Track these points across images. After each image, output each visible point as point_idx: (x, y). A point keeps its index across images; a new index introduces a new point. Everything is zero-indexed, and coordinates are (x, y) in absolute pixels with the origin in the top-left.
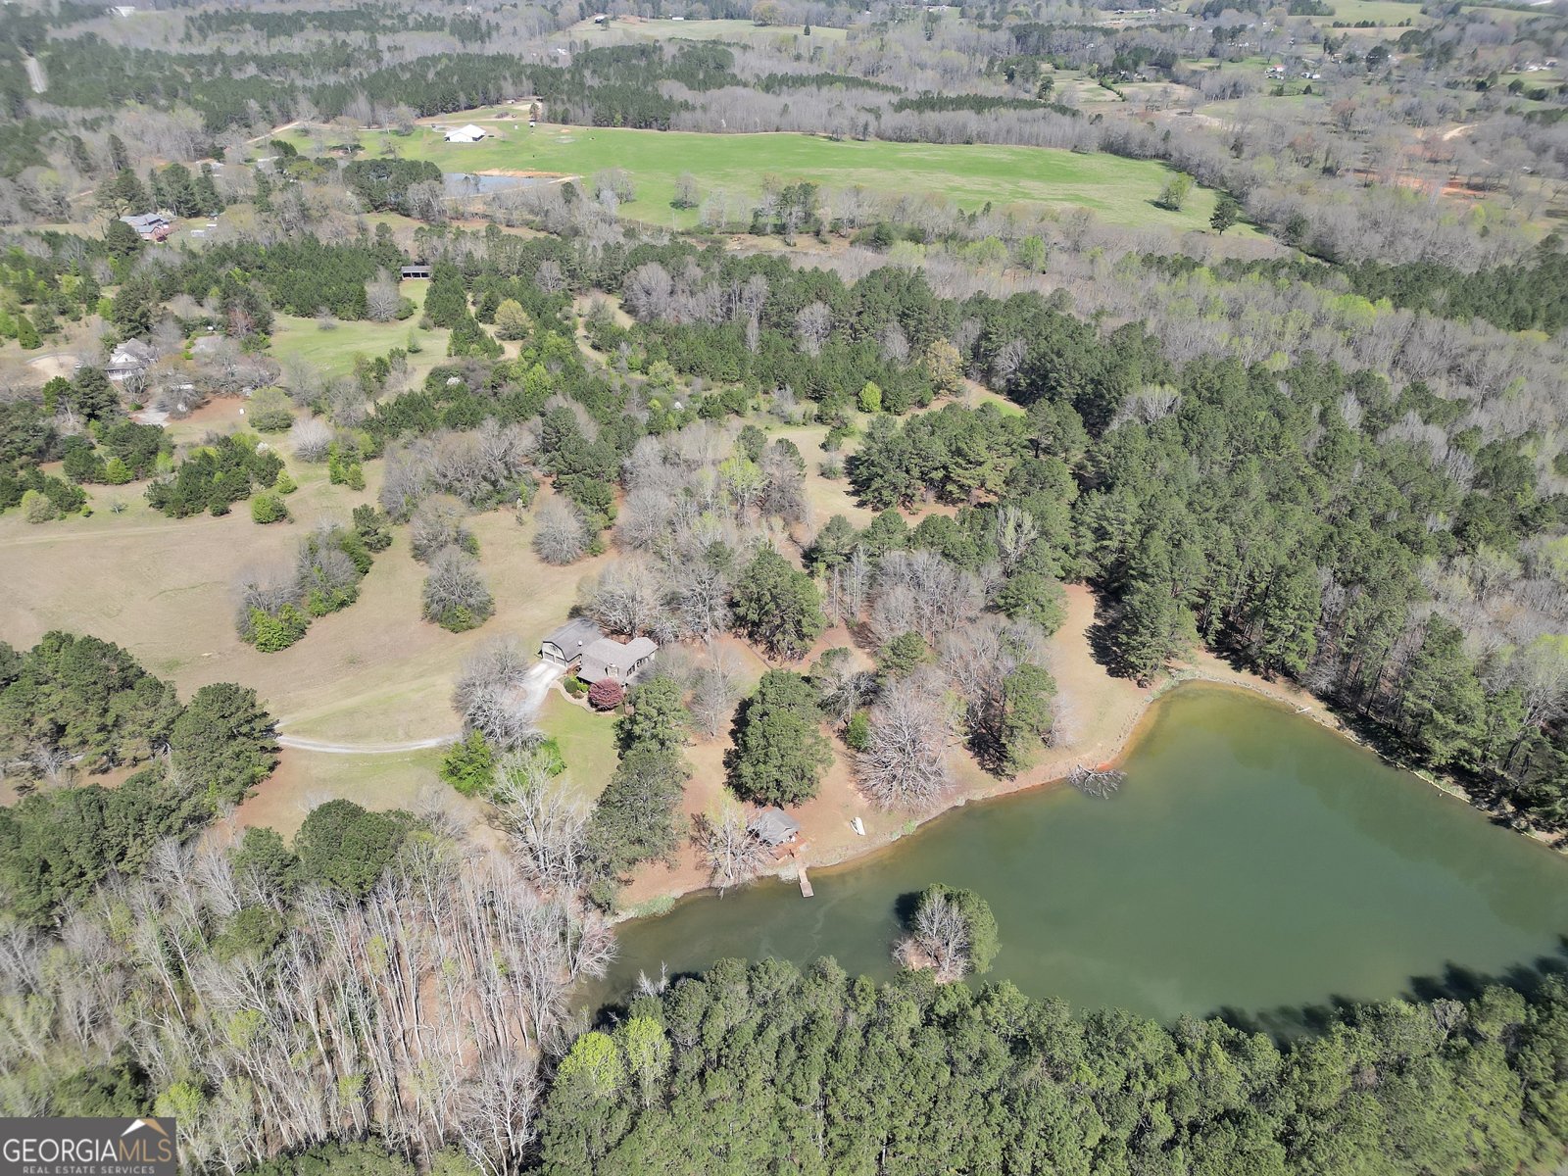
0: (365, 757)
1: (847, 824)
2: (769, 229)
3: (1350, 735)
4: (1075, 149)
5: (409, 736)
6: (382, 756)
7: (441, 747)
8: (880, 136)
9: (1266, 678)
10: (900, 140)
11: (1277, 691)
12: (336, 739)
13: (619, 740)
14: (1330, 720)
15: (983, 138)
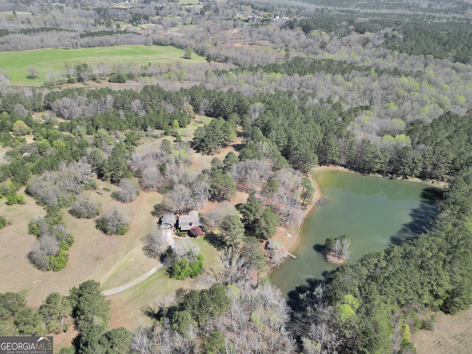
0: (137, 286)
1: (285, 236)
2: (75, 81)
3: (352, 172)
4: (145, 45)
5: (144, 272)
6: (142, 282)
7: (159, 270)
8: (82, 46)
9: (328, 166)
10: (89, 47)
11: (332, 168)
12: (119, 285)
13: (209, 242)
14: (346, 170)
15: (116, 44)
